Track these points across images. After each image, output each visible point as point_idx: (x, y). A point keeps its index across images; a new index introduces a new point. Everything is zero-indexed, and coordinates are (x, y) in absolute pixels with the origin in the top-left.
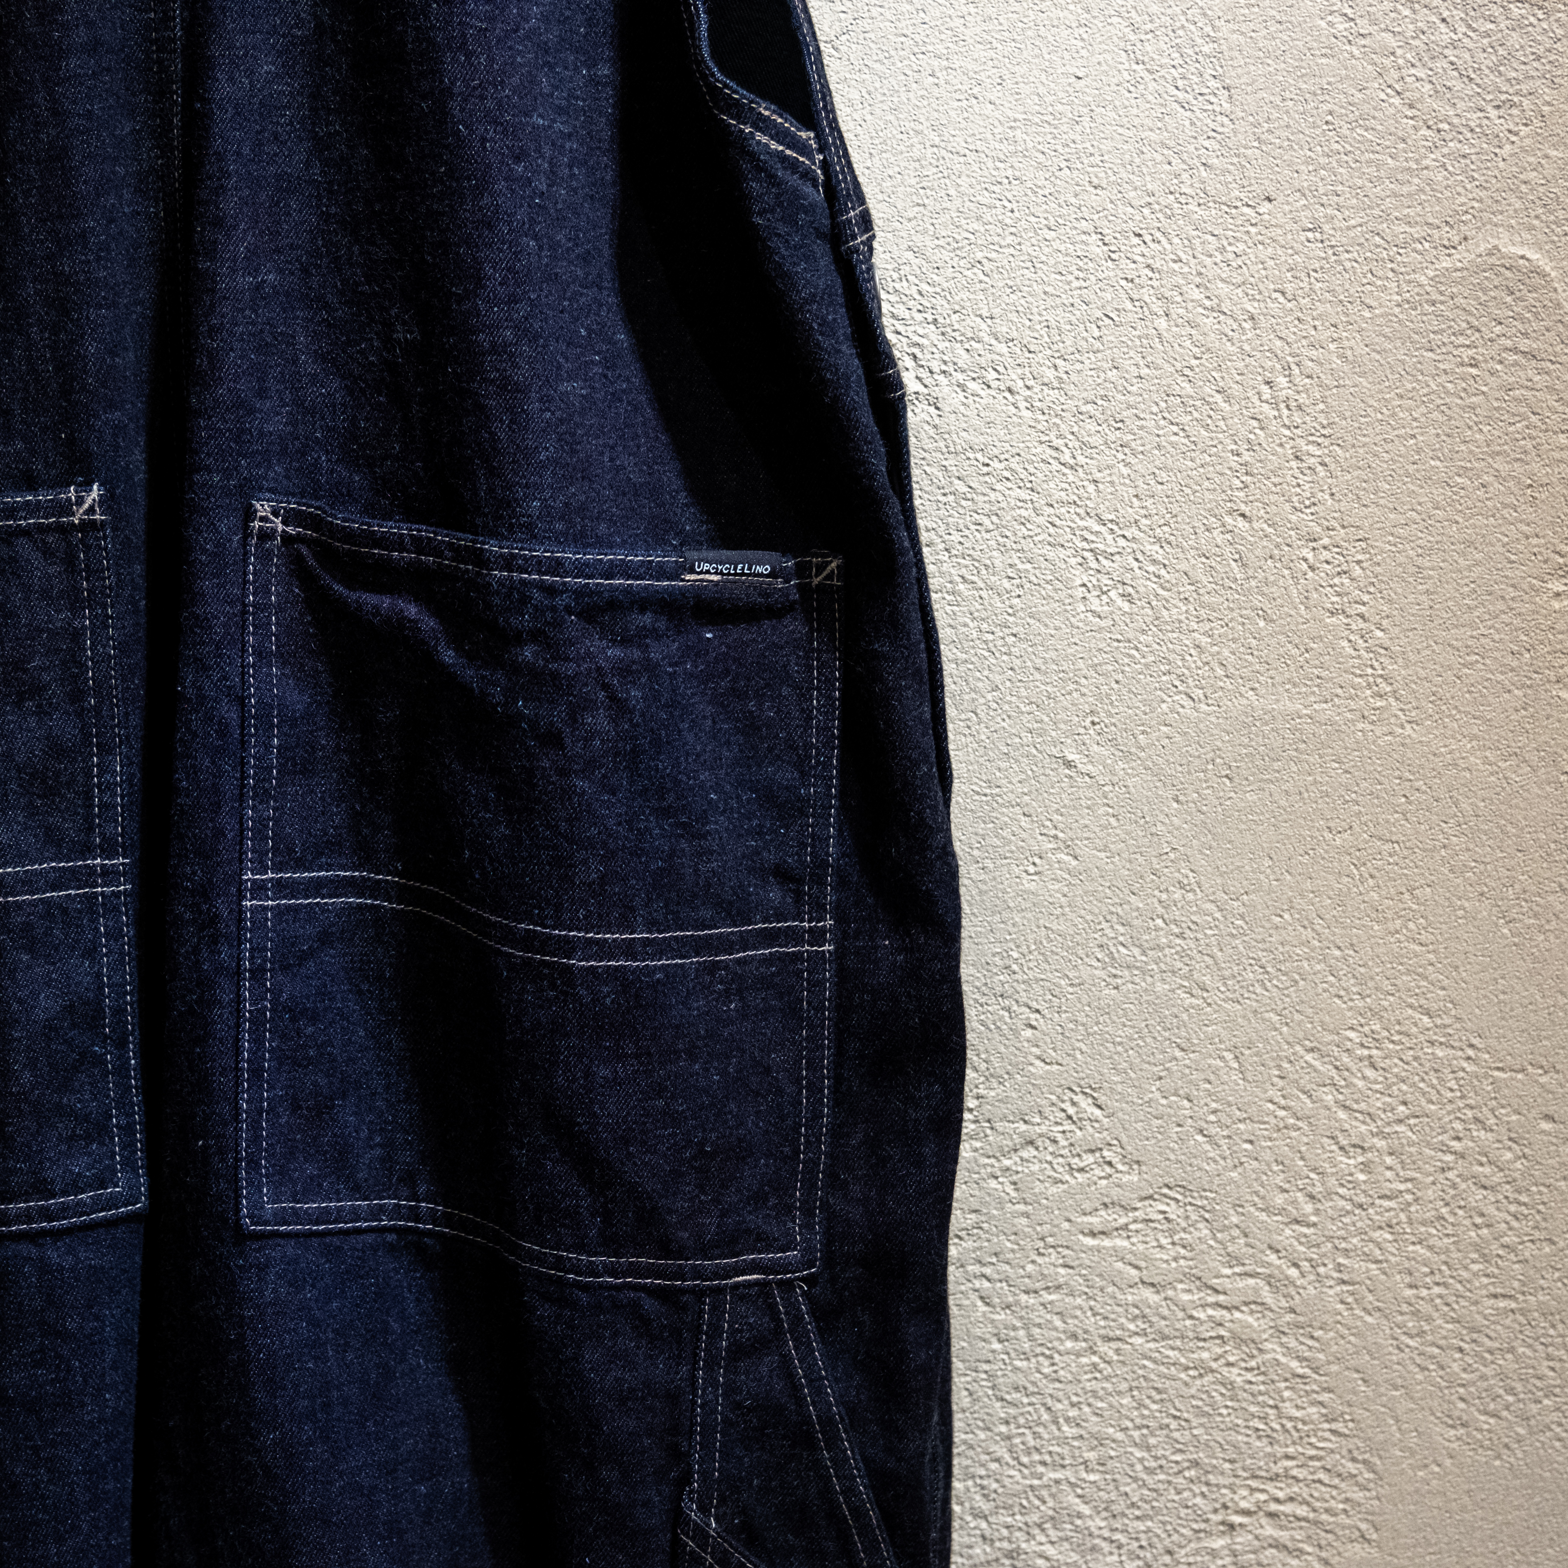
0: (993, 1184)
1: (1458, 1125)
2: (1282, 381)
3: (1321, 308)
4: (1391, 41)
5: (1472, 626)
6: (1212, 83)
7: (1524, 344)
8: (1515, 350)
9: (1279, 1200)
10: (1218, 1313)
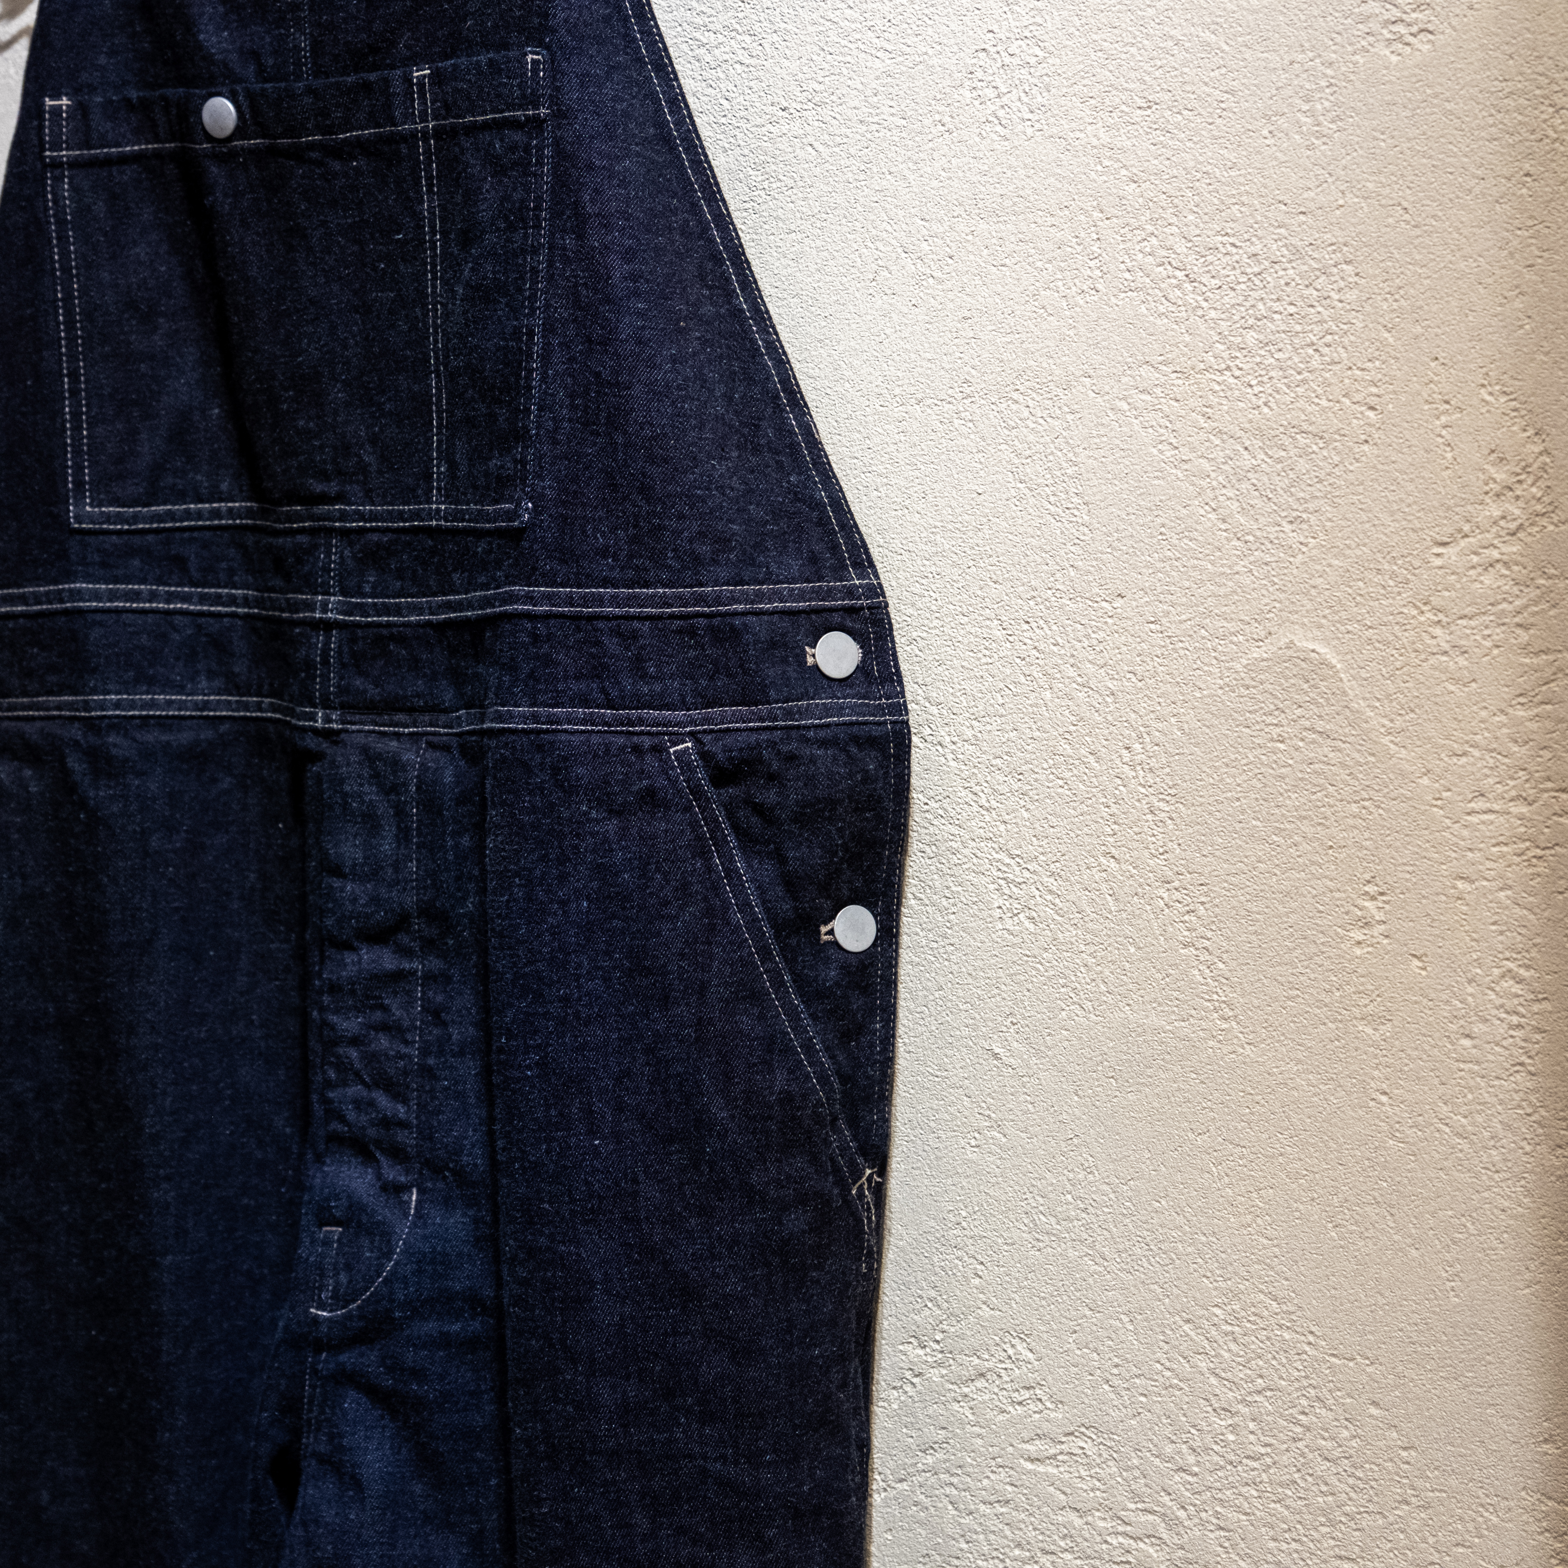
0: (956, 1406)
1: (1304, 1402)
2: (1137, 747)
3: (1163, 688)
4: (1206, 466)
5: (1291, 964)
6: (1075, 500)
7: (1320, 725)
8: (1312, 729)
9: (1169, 1449)
10: (1126, 1542)
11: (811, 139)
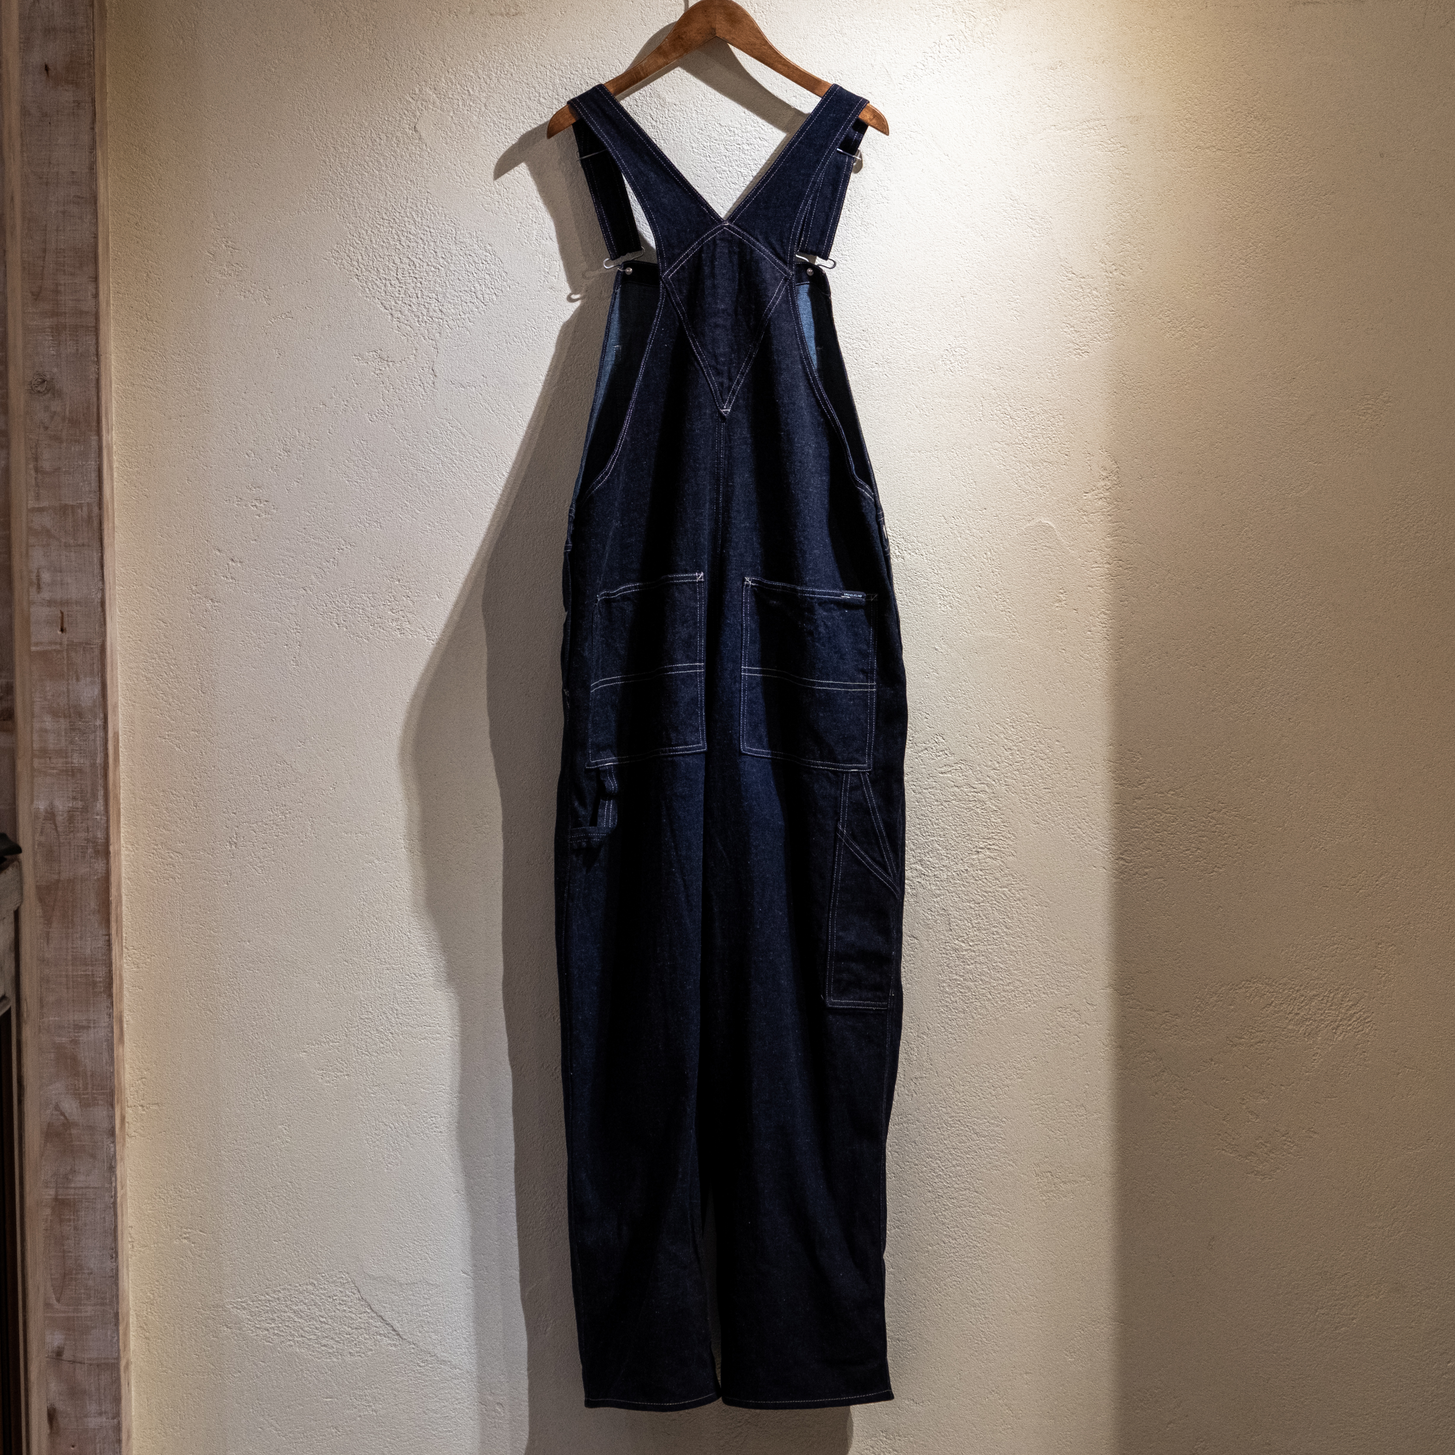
0: (916, 760)
1: (1035, 743)
2: (989, 553)
3: (998, 535)
4: (1015, 471)
5: (1037, 615)
6: (972, 481)
7: (1048, 545)
8: (1046, 546)
9: (990, 763)
10: (974, 794)
11: (886, 373)
